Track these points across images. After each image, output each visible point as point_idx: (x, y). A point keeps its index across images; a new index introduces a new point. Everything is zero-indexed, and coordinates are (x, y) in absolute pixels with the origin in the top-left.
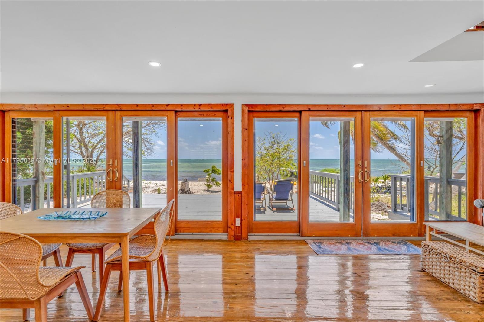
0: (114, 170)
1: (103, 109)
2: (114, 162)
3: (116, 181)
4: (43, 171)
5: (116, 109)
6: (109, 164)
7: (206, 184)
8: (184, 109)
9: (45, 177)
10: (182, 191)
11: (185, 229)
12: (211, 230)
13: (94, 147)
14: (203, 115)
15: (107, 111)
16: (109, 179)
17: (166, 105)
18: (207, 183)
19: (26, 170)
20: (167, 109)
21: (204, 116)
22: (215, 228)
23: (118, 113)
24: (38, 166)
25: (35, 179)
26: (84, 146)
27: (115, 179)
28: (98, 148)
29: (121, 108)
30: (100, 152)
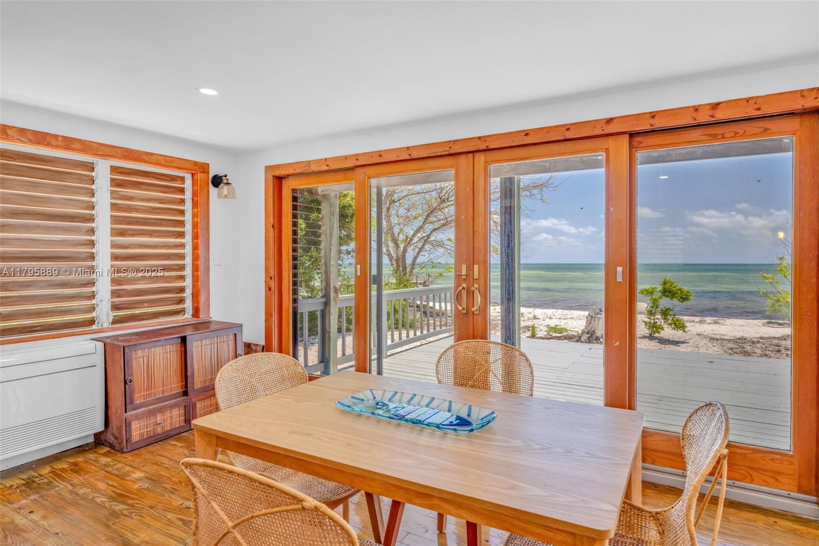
0: (473, 288)
1: (447, 153)
2: (470, 269)
3: (475, 313)
4: (335, 285)
5: (477, 149)
6: (461, 275)
7: (645, 322)
8: (659, 123)
9: (339, 296)
10: (589, 335)
11: (659, 454)
12: (751, 476)
13: (408, 241)
14: (723, 134)
15: (457, 156)
16: (460, 308)
17: (605, 121)
18: (648, 320)
19: (311, 281)
20: (606, 132)
21: (723, 138)
22: (767, 471)
23: (481, 158)
24: (329, 276)
25: (324, 300)
26: (393, 240)
27: (473, 309)
28: (414, 243)
29: (487, 145)
30: (417, 250)
